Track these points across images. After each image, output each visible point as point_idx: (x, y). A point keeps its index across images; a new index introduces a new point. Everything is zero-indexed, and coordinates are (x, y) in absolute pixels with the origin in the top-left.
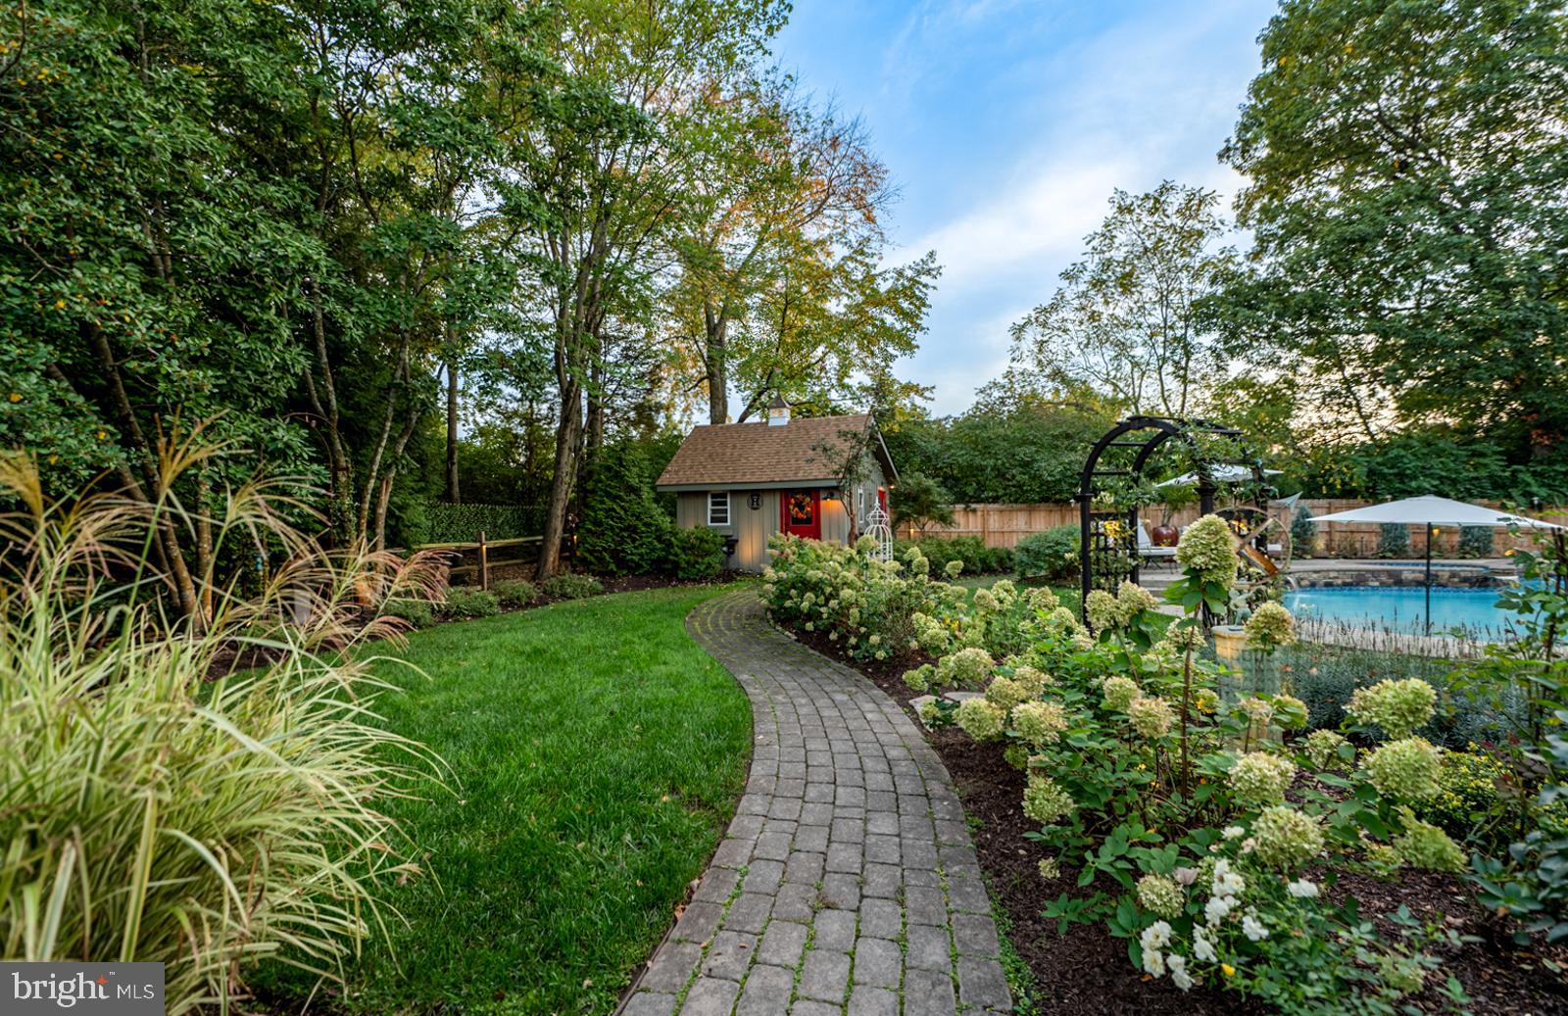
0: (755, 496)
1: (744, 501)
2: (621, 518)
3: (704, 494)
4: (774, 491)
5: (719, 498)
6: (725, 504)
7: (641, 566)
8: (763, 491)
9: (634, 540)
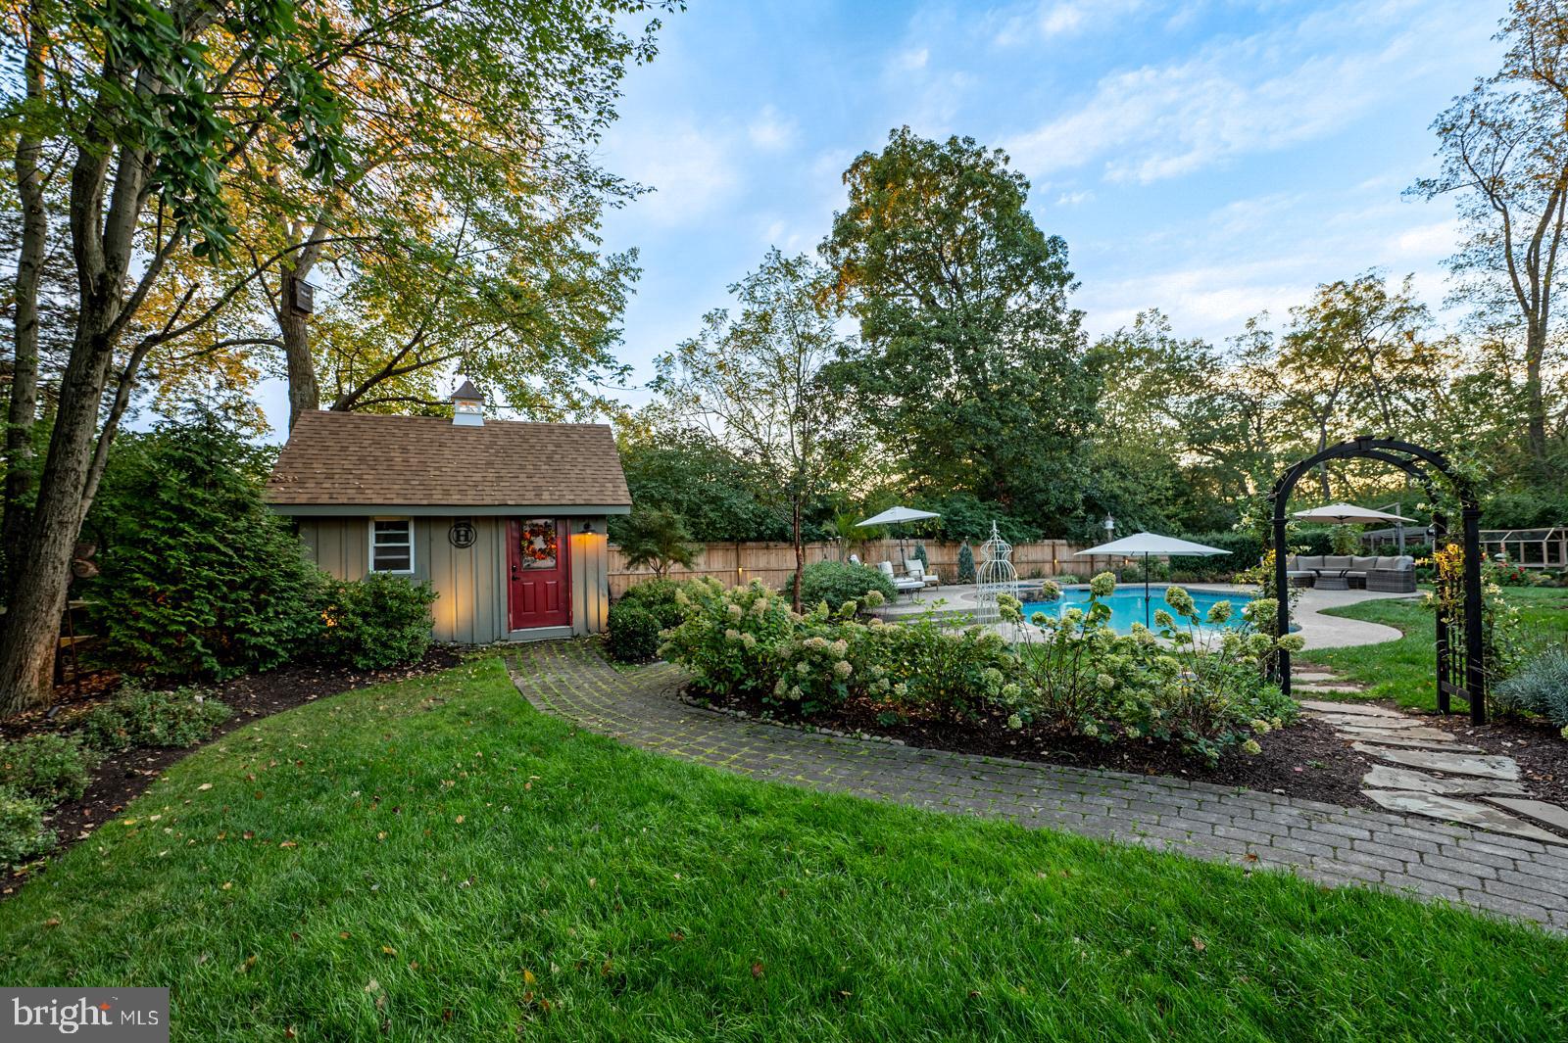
0: (462, 527)
1: (441, 536)
2: (231, 565)
3: (362, 521)
4: (497, 520)
5: (392, 529)
6: (405, 538)
7: (274, 655)
8: (477, 519)
9: (261, 607)
